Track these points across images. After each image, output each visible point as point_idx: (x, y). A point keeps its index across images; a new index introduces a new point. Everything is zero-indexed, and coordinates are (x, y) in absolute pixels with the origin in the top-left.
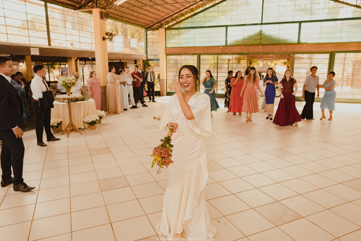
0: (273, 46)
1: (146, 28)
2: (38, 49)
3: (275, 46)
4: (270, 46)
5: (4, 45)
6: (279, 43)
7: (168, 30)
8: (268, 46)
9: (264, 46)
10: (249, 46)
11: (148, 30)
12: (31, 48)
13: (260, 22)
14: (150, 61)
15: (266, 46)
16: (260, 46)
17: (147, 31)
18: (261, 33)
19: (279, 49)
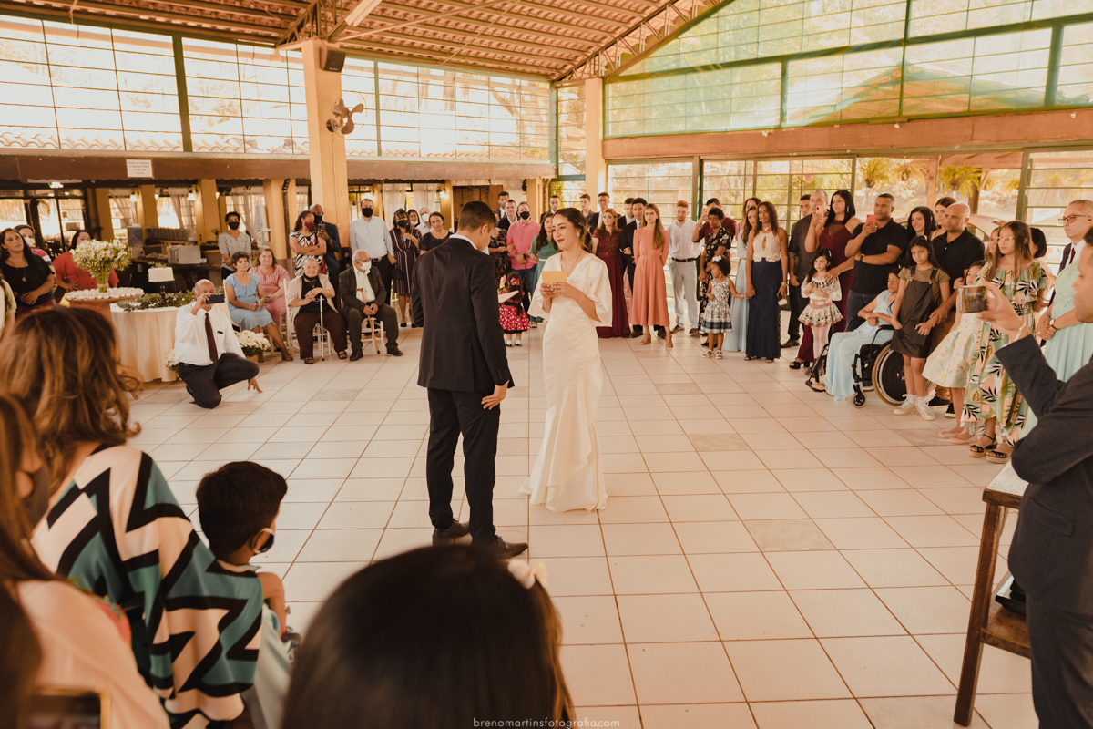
0: (944, 121)
1: (552, 82)
2: (150, 161)
3: (953, 121)
4: (935, 122)
5: (47, 157)
6: (972, 109)
7: (610, 82)
8: (928, 122)
9: (910, 124)
10: (860, 127)
11: (562, 87)
12: (128, 161)
13: (901, 36)
14: (565, 183)
15: (921, 123)
16: (897, 126)
17: (557, 88)
18: (901, 77)
19: (969, 133)
